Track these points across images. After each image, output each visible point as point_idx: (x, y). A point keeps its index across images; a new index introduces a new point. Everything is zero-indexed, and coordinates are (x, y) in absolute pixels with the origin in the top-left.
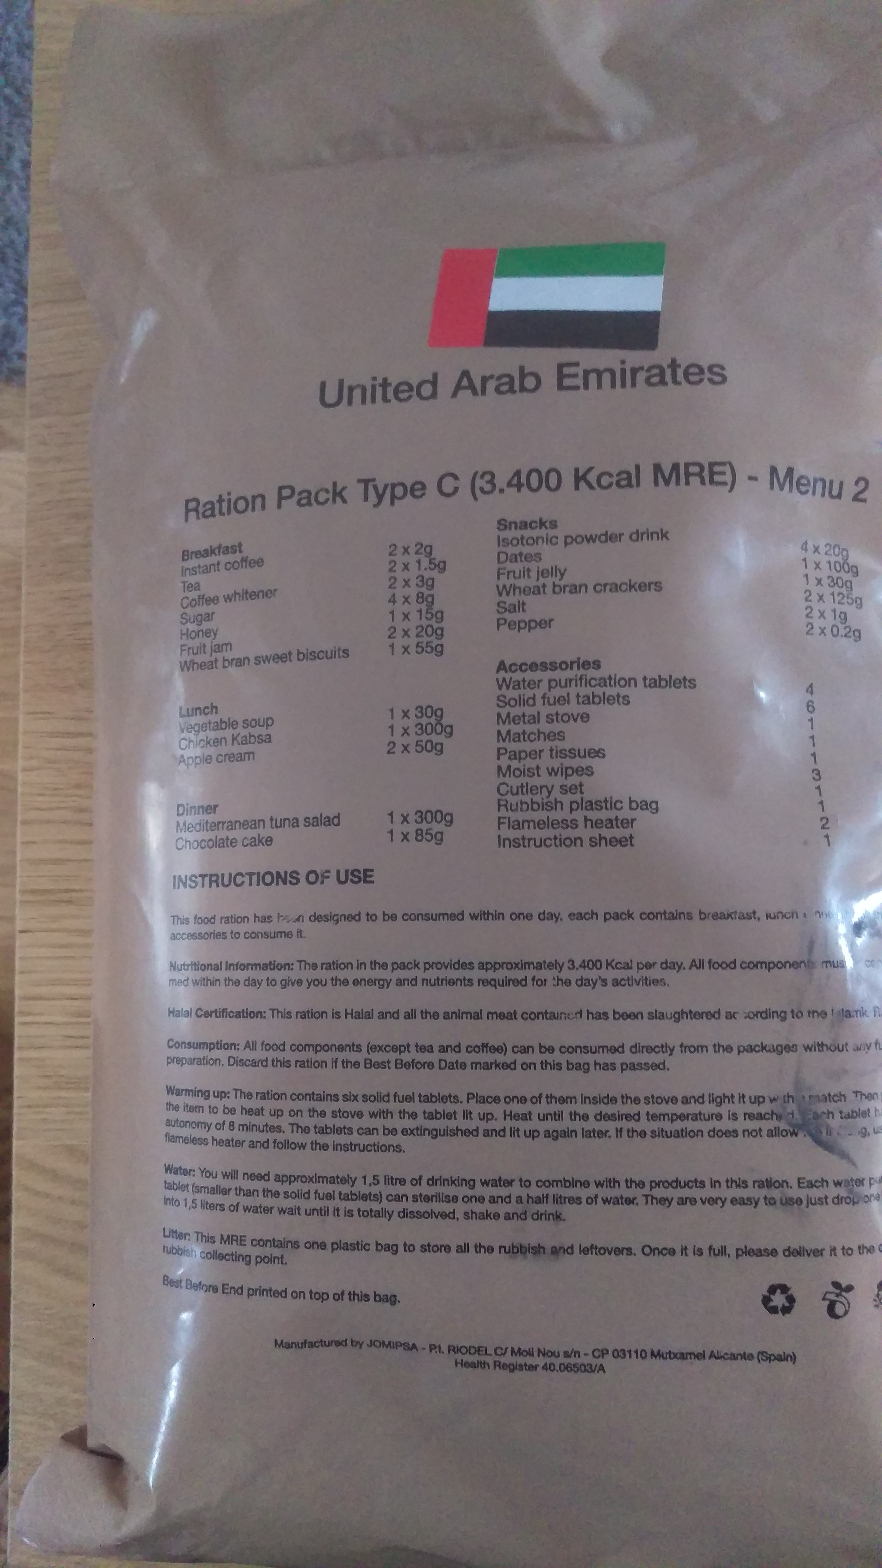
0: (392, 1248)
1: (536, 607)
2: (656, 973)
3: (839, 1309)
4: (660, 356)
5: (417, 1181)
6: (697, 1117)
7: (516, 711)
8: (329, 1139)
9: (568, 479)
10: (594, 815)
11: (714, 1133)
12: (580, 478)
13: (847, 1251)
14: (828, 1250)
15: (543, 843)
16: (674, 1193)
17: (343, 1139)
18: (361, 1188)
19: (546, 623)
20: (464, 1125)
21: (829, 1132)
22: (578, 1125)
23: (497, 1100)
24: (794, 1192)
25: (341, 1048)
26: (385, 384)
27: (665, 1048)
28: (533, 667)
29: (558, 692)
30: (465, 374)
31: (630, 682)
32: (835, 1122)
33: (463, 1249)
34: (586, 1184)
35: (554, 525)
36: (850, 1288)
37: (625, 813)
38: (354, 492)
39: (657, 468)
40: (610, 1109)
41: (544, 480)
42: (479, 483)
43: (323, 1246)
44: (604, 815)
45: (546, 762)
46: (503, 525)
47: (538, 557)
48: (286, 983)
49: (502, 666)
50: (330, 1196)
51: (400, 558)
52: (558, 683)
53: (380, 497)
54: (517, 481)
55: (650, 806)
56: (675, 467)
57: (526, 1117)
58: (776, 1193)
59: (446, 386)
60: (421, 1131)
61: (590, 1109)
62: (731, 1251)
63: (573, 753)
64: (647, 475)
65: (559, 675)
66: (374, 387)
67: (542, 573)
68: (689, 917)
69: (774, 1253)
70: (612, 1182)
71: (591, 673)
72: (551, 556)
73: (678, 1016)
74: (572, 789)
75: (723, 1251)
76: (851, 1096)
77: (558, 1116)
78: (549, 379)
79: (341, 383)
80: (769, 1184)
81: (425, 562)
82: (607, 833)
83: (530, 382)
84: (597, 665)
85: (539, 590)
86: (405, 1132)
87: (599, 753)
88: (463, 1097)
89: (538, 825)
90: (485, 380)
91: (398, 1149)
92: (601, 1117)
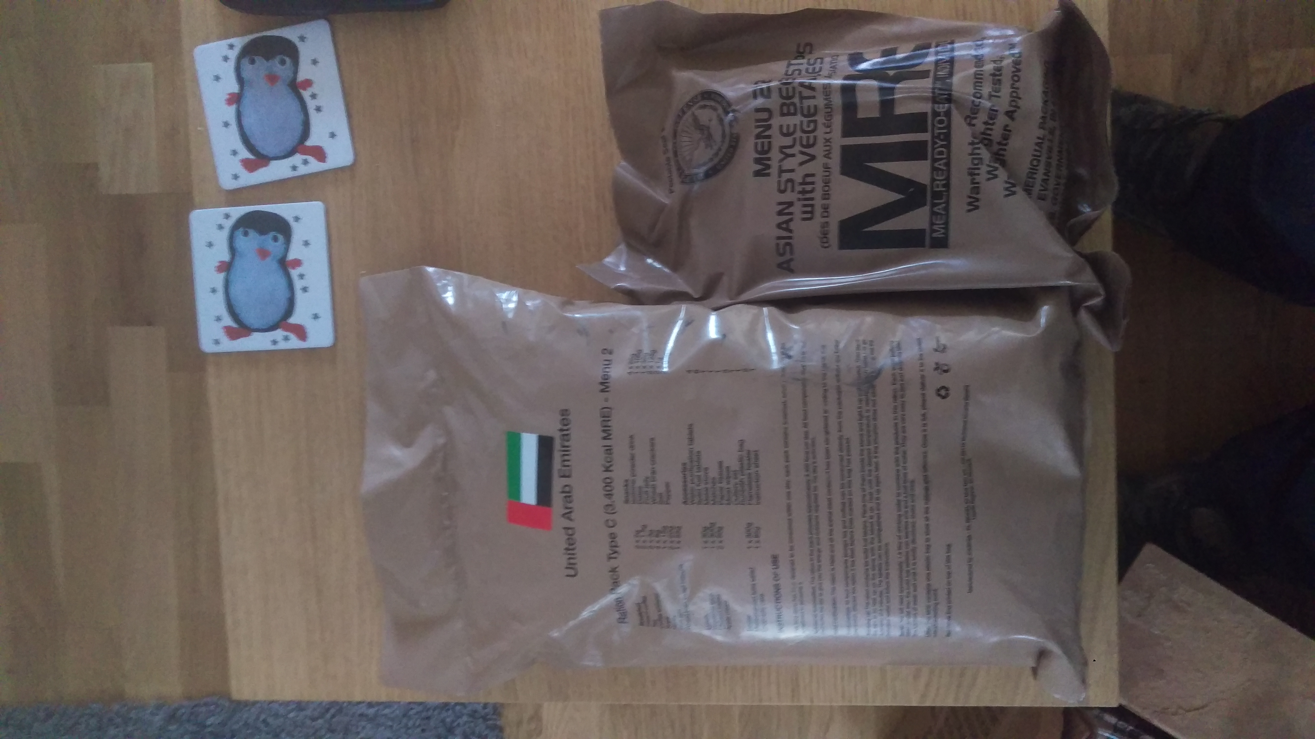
0: (928, 547)
1: (661, 489)
2: (810, 441)
3: (946, 368)
4: (557, 436)
5: (900, 537)
6: (868, 425)
7: (703, 497)
8: (884, 572)
9: (608, 474)
10: (746, 466)
11: (875, 419)
12: (607, 470)
13: (922, 365)
14: (922, 373)
15: (758, 486)
16: (901, 435)
17: (884, 566)
18: (903, 559)
19: (667, 485)
20: (875, 519)
21: (873, 372)
22: (874, 473)
23: (864, 506)
24: (898, 386)
25: (846, 567)
26: (567, 549)
27: (841, 438)
28: (685, 490)
29: (696, 480)
30: (564, 515)
31: (691, 452)
32: (869, 370)
33: (927, 519)
34: (898, 471)
35: (626, 481)
36: (937, 364)
37: (744, 453)
38: (613, 563)
39: (605, 438)
40: (866, 461)
41: (608, 485)
42: (609, 511)
43: (928, 574)
44: (746, 462)
45: (724, 485)
46: (627, 502)
47: (640, 488)
48: (821, 589)
49: (685, 503)
50: (908, 571)
51: (640, 544)
52: (692, 480)
53: (615, 552)
54: (609, 495)
55: (742, 442)
56: (604, 431)
57: (871, 494)
58: (899, 393)
59: (568, 524)
60: (879, 536)
61: (867, 468)
62: (923, 412)
63: (721, 474)
64: (607, 442)
65: (689, 479)
66: (569, 554)
67: (647, 486)
68: (786, 428)
69: (923, 395)
70: (897, 460)
71: (688, 467)
72: (640, 483)
73: (827, 433)
74: (735, 474)
75: (924, 415)
76: (858, 364)
77: (870, 481)
78: (565, 481)
79: (567, 568)
80: (895, 397)
81: (642, 534)
82: (753, 460)
83: (567, 489)
84: (684, 464)
85: (654, 487)
86: (880, 541)
87: (721, 464)
88: (864, 519)
89: (751, 489)
90: (567, 508)
91: (887, 545)
92: (870, 465)
